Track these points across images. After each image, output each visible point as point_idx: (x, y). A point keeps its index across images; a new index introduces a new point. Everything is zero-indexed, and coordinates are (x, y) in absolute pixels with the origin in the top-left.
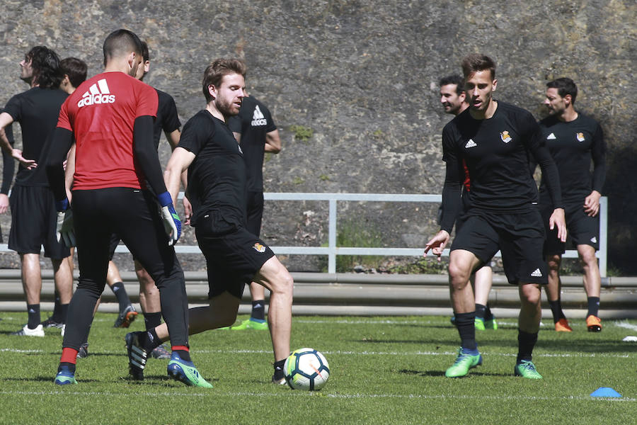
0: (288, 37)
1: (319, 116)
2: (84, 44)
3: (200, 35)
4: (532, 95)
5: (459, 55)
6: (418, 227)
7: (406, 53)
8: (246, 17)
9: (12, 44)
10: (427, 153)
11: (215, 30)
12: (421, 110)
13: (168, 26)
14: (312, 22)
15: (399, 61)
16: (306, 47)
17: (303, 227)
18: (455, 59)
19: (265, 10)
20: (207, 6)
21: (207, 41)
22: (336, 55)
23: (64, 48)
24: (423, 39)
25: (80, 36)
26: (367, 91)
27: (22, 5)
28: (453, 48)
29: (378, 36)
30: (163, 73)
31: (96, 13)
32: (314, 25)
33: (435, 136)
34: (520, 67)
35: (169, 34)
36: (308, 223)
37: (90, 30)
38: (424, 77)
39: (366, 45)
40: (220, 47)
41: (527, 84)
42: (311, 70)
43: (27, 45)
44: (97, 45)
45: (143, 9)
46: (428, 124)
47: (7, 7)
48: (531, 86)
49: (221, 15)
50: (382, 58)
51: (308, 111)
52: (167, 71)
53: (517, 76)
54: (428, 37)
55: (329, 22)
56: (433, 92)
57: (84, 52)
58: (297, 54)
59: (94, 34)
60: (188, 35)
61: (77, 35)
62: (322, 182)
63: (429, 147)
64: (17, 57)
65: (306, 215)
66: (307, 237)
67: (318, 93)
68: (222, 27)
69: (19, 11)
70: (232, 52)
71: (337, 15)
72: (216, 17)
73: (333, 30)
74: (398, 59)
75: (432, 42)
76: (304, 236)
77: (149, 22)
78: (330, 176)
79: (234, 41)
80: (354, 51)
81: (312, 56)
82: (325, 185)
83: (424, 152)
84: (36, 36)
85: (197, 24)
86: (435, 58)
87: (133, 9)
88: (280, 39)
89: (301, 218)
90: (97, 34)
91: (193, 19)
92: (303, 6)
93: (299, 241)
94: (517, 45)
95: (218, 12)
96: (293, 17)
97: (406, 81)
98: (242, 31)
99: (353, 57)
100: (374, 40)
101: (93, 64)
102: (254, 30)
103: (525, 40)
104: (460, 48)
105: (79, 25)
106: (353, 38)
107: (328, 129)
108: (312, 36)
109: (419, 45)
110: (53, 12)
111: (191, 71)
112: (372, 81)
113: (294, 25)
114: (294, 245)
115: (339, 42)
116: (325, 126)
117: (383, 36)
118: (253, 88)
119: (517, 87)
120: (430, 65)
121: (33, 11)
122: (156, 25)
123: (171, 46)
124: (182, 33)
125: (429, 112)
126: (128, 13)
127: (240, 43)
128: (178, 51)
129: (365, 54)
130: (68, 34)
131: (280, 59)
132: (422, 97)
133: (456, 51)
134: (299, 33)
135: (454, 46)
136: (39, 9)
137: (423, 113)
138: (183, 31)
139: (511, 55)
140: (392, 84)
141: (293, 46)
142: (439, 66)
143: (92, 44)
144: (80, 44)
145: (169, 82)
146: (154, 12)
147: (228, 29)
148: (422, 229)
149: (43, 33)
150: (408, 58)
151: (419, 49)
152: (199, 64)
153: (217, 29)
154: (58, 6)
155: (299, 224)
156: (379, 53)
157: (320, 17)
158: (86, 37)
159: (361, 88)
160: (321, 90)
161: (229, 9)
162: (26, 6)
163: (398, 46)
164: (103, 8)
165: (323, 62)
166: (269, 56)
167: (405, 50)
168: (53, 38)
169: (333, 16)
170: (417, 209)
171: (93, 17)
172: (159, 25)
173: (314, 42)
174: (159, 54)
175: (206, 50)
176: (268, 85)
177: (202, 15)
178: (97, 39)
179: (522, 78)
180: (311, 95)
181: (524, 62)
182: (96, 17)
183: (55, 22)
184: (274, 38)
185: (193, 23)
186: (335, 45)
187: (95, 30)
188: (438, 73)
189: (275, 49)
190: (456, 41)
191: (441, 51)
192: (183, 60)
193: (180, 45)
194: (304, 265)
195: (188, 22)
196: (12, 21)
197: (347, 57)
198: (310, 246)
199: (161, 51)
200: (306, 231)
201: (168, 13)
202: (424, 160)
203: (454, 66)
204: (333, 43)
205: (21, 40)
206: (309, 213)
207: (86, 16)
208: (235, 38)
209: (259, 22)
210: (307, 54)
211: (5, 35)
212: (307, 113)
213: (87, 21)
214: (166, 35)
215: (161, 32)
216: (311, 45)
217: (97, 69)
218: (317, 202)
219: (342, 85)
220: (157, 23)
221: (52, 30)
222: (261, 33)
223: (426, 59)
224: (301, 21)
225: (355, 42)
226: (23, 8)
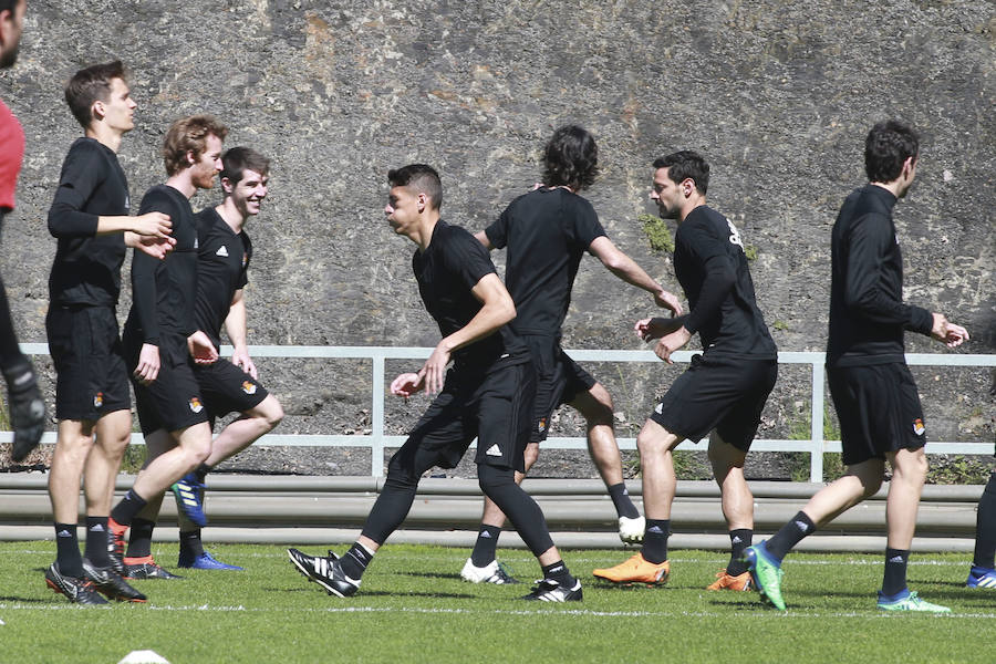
0: (705, 96)
1: (766, 225)
2: (375, 106)
3: (564, 91)
6: (941, 408)
8: (637, 63)
9: (257, 106)
10: (946, 286)
11: (587, 84)
12: (931, 216)
13: (510, 77)
14: (744, 70)
16: (737, 111)
18: (981, 132)
19: (667, 51)
20: (571, 44)
21: (576, 102)
22: (786, 126)
23: (344, 112)
24: (928, 100)
25: (368, 93)
26: (841, 183)
27: (270, 41)
28: (975, 114)
29: (852, 93)
30: (508, 153)
31: (391, 55)
32: (748, 77)
33: (958, 258)
35: (514, 91)
37: (383, 83)
38: (932, 162)
39: (835, 110)
40: (597, 112)
42: (747, 149)
43: (282, 108)
44: (396, 107)
45: (467, 48)
46: (944, 238)
47: (245, 45)
49: (595, 59)
50: (861, 131)
51: (746, 217)
52: (513, 150)
54: (933, 96)
55: (770, 70)
56: (948, 186)
57: (377, 119)
58: (723, 123)
59: (389, 90)
60: (543, 92)
61: (364, 92)
62: (777, 333)
63: (950, 276)
64: (267, 127)
67: (761, 188)
68: (598, 79)
69: (265, 52)
70: (617, 120)
71: (783, 61)
72: (587, 62)
73: (777, 85)
75: (942, 104)
77: (479, 70)
78: (789, 324)
79: (619, 101)
80: (816, 119)
81: (748, 126)
82: (782, 338)
83: (942, 284)
84: (297, 93)
85: (557, 73)
86: (949, 131)
87: (451, 48)
88: (694, 98)
90: (396, 91)
91: (550, 65)
92: (728, 45)
95: (589, 54)
96: (710, 63)
98: (630, 86)
99: (815, 129)
100: (847, 100)
101: (392, 139)
102: (650, 84)
104: (988, 115)
105: (365, 75)
106: (813, 98)
107: (782, 246)
108: (745, 94)
109: (921, 109)
110: (321, 54)
112: (848, 168)
113: (716, 75)
115: (790, 104)
116: (775, 240)
117: (862, 94)
120: (940, 142)
121: (288, 52)
122: (490, 75)
123: (518, 111)
124: (533, 90)
125: (944, 219)
126: (444, 56)
127: (629, 106)
128: (529, 118)
129: (834, 124)
130: (347, 89)
131: (696, 132)
132: (931, 195)
133: (980, 119)
134: (724, 89)
135: (977, 110)
136: (298, 49)
137: (935, 222)
138: (534, 87)
141: (714, 110)
142: (956, 144)
143: (388, 106)
144: (369, 107)
145: (519, 169)
146: (485, 53)
147: (608, 82)
148: (948, 410)
149: (307, 88)
151: (922, 115)
153: (591, 82)
154: (327, 43)
156: (856, 121)
157: (756, 63)
158: (378, 95)
159: (831, 179)
160: (766, 183)
161: (608, 49)
162: (276, 44)
163: (887, 111)
164: (400, 47)
165: (766, 138)
166: (677, 126)
168: (324, 96)
169: (777, 62)
170: (937, 378)
171: (387, 61)
172: (495, 76)
173: (750, 104)
174: (499, 124)
175: (574, 116)
177: (564, 59)
178: (396, 98)
180: (750, 189)
182: (392, 62)
183: (325, 70)
184: (683, 98)
185: (550, 72)
186: (783, 109)
187: (391, 84)
188: (954, 155)
189: (686, 115)
190: (980, 104)
191: (956, 118)
192: (538, 133)
193: (532, 109)
194: (761, 469)
195: (542, 71)
196: (255, 68)
197: (805, 129)
198: (767, 438)
199: (502, 118)
201: (508, 56)
202: (941, 298)
203: (979, 143)
204: (780, 106)
205: (272, 100)
207: (375, 59)
208: (620, 98)
209: (658, 71)
210: (740, 123)
211: (246, 91)
212: (746, 221)
213: (377, 69)
214: (508, 92)
215: (499, 86)
216: (745, 109)
217: (400, 147)
219: (799, 174)
220: (491, 72)
221: (321, 84)
222: (663, 88)
223: (933, 132)
224: (727, 68)
225: (816, 104)
226: (271, 47)
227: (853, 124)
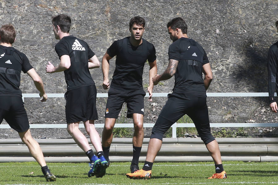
2: (19, 10)
3: (84, 4)
4: (273, 36)
5: (231, 14)
6: (217, 111)
7: (201, 13)
12: (212, 45)
15: (197, 17)
16: (145, 10)
17: (151, 112)
18: (229, 16)
21: (89, 8)
22: (161, 15)
23: (8, 13)
24: (210, 5)
25: (16, 6)
28: (227, 10)
29: (184, 3)
34: (265, 20)
35: (67, 4)
36: (154, 110)
38: (212, 27)
39: (178, 9)
40: (96, 11)
41: (270, 30)
42: (148, 23)
44: (26, 11)
46: (217, 53)
48: (272, 30)
50: (187, 16)
53: (264, 25)
54: (212, 4)
56: (218, 35)
57: (20, 15)
58: (140, 14)
59: (24, 5)
60: (77, 5)
62: (160, 86)
63: (219, 66)
65: (153, 105)
66: (154, 117)
67: (153, 36)
70: (103, 14)
74: (197, 16)
75: (215, 6)
76: (153, 117)
78: (164, 83)
79: (104, 7)
80: (172, 12)
81: (148, 15)
82: (161, 88)
83: (216, 68)
86: (218, 15)
88: (130, 6)
89: (150, 107)
90: (26, 5)
93: (150, 120)
94: (263, 8)
97: (202, 29)
98: (108, 2)
100: (182, 6)
103: (267, 5)
104: (231, 10)
106: (171, 5)
109: (208, 8)
111: (81, 25)
114: (147, 123)
115: (163, 7)
117: (188, 3)
118: (116, 34)
119: (265, 31)
120: (214, 20)
123: (69, 11)
124: (74, 4)
127: (107, 9)
129: (178, 14)
130: (9, 5)
132: (212, 38)
134: (140, 2)
135: (227, 8)
137: (213, 47)
139: (260, 13)
140: (194, 30)
141: (137, 10)
142: (220, 20)
143: (24, 10)
144: (17, 10)
150: (202, 16)
151: (208, 10)
152: (85, 21)
155: (149, 110)
156: (185, 13)
158: (20, 6)
163: (196, 9)
165: (155, 19)
166: (124, 15)
167: (200, 11)
170: (215, 101)
173: (149, 7)
175: (89, 13)
176: (125, 32)
178: (26, 7)
179: (267, 26)
181: (267, 17)
184: (126, 6)
186: (160, 9)
187: (25, 2)
188: (220, 24)
189: (127, 12)
190: (228, 6)
191: (220, 11)
192: (76, 19)
193: (73, 10)
197: (168, 16)
200: (153, 114)
203: (228, 20)
206: (154, 104)
210: (145, 14)
214: (65, 5)
215: (62, 3)
216: (147, 9)
218: (158, 98)
223: (212, 16)
225: (172, 7)
227: (185, 14)
